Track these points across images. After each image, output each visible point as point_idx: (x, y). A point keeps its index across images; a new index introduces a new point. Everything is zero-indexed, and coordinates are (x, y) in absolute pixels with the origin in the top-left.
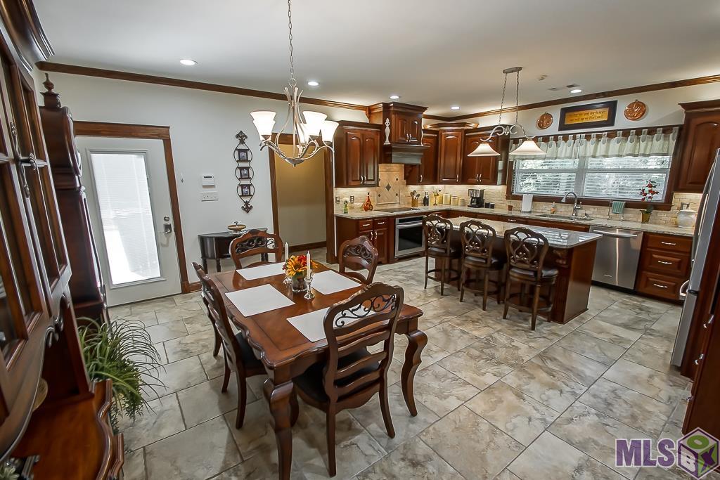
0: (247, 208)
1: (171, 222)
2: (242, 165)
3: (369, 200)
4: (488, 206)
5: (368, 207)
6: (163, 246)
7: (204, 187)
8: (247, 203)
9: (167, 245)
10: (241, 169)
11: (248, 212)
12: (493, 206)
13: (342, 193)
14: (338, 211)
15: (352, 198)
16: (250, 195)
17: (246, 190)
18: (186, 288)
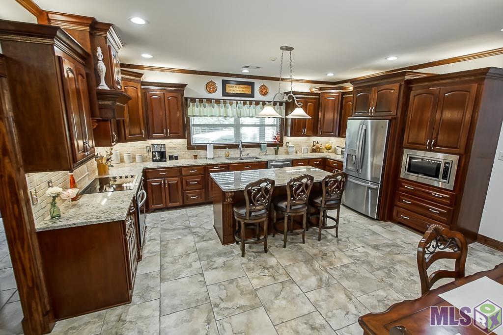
4: (171, 158)
12: (176, 158)
14: (41, 221)
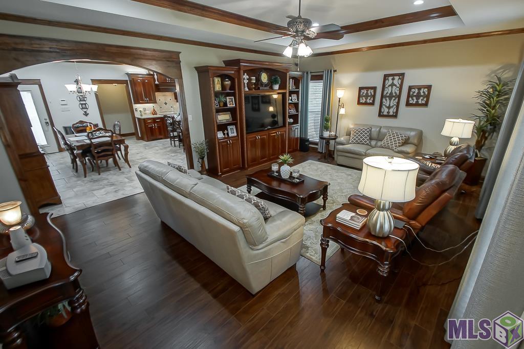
0: (86, 114)
1: (48, 121)
2: (81, 102)
3: (154, 110)
5: (154, 113)
6: (46, 131)
7: (62, 105)
8: (85, 112)
9: (48, 131)
10: (82, 104)
11: (87, 116)
13: (139, 107)
14: (137, 115)
15: (145, 109)
16: (86, 108)
17: (84, 106)
18: (61, 150)
